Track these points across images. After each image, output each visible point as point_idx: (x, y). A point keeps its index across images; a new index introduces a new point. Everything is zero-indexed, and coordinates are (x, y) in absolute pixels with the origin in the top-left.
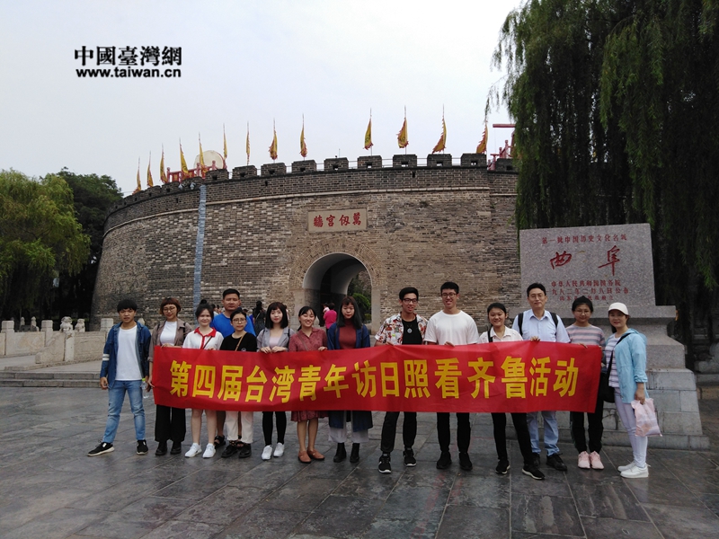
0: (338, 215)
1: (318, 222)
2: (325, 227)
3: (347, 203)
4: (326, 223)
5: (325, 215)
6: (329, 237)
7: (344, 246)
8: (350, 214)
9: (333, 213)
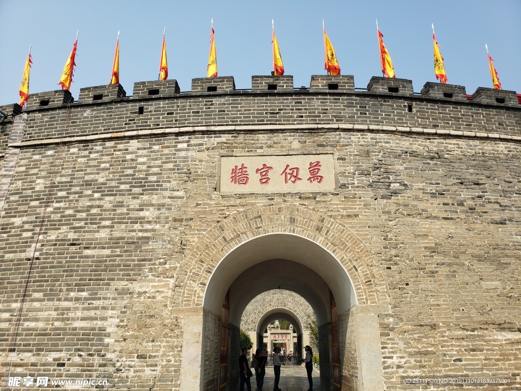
0: (278, 164)
1: (239, 176)
2: (254, 185)
3: (296, 145)
4: (254, 177)
5: (252, 164)
6: (261, 202)
7: (292, 220)
8: (303, 163)
9: (269, 161)
